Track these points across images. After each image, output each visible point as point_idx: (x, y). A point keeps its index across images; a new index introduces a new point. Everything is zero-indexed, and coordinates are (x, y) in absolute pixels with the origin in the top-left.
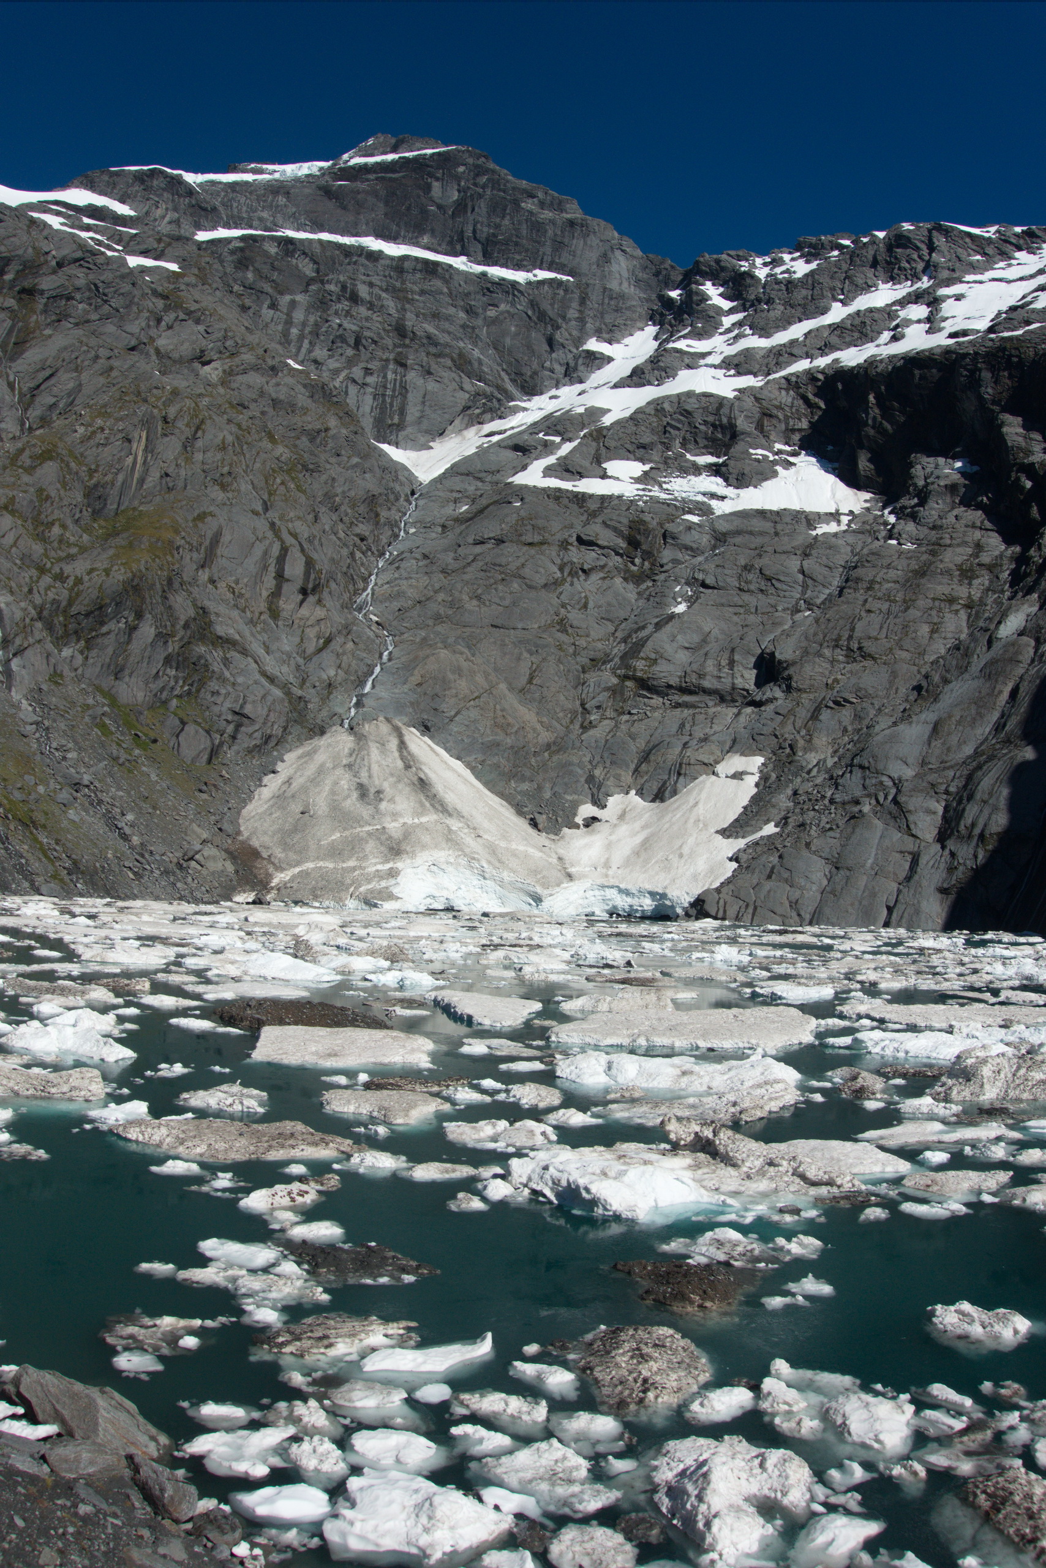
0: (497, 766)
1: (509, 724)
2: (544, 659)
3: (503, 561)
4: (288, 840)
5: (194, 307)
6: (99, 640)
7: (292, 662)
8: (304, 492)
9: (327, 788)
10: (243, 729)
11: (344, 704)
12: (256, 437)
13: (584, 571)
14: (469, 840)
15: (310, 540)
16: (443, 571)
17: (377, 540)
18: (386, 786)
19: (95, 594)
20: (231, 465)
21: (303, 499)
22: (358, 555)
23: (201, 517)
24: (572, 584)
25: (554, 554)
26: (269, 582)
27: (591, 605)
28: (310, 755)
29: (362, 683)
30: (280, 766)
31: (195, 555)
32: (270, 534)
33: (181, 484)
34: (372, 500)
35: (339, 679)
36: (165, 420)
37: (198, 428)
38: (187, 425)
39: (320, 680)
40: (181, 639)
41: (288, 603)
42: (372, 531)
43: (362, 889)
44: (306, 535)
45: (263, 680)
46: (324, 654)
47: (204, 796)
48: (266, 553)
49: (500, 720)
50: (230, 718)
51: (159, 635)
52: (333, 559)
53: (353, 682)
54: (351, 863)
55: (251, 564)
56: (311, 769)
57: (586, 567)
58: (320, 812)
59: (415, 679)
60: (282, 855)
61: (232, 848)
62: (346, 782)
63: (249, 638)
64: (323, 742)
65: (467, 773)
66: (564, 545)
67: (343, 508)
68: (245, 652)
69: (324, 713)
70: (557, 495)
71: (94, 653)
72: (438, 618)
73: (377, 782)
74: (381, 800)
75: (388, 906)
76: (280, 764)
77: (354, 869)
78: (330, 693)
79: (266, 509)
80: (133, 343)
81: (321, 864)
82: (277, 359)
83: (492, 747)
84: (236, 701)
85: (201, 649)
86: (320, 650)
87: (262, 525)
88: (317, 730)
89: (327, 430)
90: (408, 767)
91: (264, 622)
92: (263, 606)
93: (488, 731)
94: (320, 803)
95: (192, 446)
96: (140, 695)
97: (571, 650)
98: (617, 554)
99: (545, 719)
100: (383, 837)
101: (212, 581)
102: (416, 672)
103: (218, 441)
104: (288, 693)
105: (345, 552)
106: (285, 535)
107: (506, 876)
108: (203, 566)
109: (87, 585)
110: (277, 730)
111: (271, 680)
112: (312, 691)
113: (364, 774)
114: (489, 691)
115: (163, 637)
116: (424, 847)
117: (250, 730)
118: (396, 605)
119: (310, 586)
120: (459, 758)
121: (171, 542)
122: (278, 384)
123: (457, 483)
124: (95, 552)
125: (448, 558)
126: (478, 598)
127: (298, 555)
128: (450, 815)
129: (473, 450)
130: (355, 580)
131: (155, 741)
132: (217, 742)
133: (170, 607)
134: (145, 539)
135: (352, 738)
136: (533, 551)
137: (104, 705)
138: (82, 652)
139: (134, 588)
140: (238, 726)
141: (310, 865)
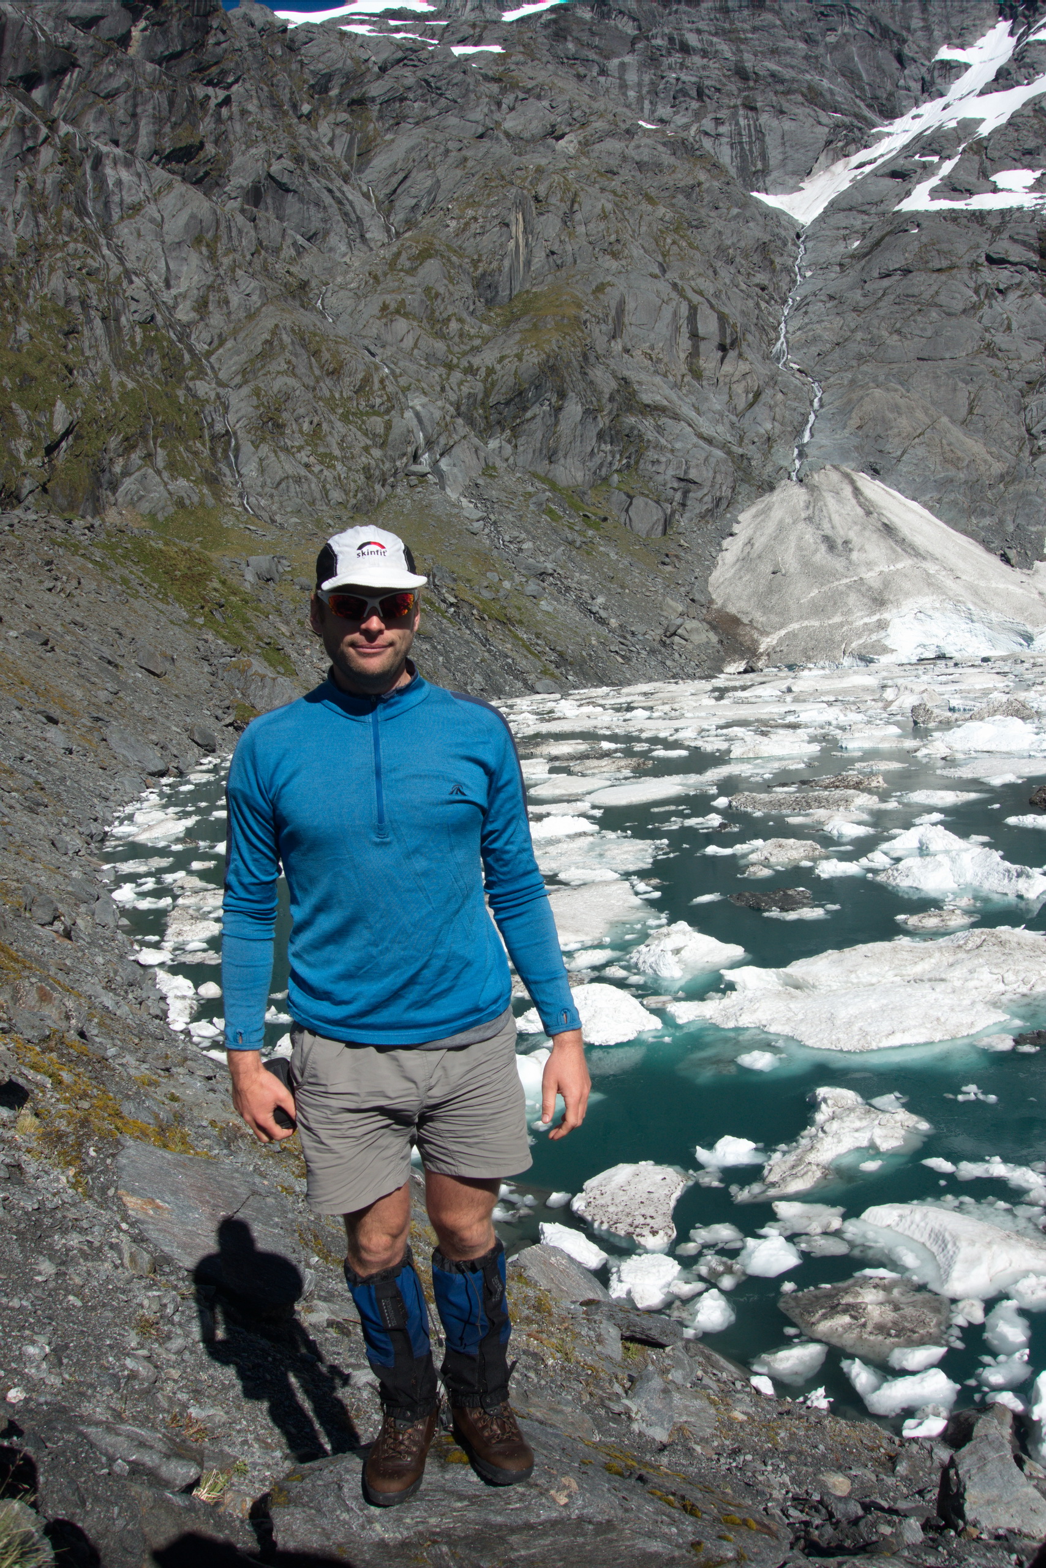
0: (955, 503)
1: (958, 459)
2: (981, 387)
3: (915, 291)
4: (766, 603)
5: (530, 84)
6: (526, 427)
7: (726, 420)
8: (697, 248)
9: (793, 544)
10: (691, 495)
11: (787, 456)
12: (634, 201)
13: (1000, 291)
14: (949, 583)
15: (717, 295)
16: (855, 310)
17: (777, 288)
18: (852, 535)
19: (511, 381)
20: (617, 232)
21: (698, 255)
22: (763, 305)
23: (600, 288)
24: (991, 307)
25: (966, 277)
26: (685, 343)
27: (1014, 326)
28: (766, 511)
29: (799, 433)
30: (736, 528)
31: (604, 327)
32: (674, 295)
33: (570, 260)
34: (763, 248)
35: (777, 431)
36: (537, 199)
37: (573, 202)
38: (562, 200)
39: (758, 435)
40: (610, 413)
41: (709, 361)
42: (771, 280)
43: (854, 645)
44: (712, 291)
45: (701, 443)
46: (756, 408)
47: (669, 568)
48: (675, 314)
49: (949, 455)
50: (676, 485)
51: (587, 412)
52: (743, 312)
53: (791, 433)
54: (837, 619)
55: (663, 327)
56: (770, 528)
57: (1001, 287)
58: (792, 570)
59: (854, 422)
60: (763, 619)
61: (709, 618)
62: (810, 536)
63: (679, 402)
64: (776, 497)
65: (926, 513)
66: (974, 266)
67: (738, 260)
68: (676, 417)
69: (769, 469)
70: (953, 216)
71: (522, 440)
72: (861, 358)
73: (842, 533)
74: (851, 550)
75: (884, 660)
76: (735, 525)
77: (842, 625)
78: (771, 447)
79: (664, 271)
80: (480, 130)
81: (806, 623)
82: (629, 122)
83: (945, 484)
84: (679, 467)
85: (631, 420)
86: (751, 405)
87: (663, 286)
88: (765, 486)
89: (700, 184)
90: (869, 513)
91: (689, 384)
92: (684, 369)
93: (939, 468)
94: (790, 561)
95: (572, 220)
96: (579, 476)
97: (1005, 374)
98: (1031, 269)
99: (994, 449)
100: (863, 589)
101: (627, 351)
102: (854, 415)
103: (598, 210)
104: (729, 453)
105: (751, 303)
106: (690, 294)
107: (994, 616)
108: (614, 337)
109: (501, 373)
110: (726, 492)
111: (709, 441)
112: (751, 447)
113: (826, 525)
114: (933, 425)
115: (591, 413)
116: (907, 594)
117: (699, 494)
118: (814, 350)
119: (728, 341)
120: (914, 499)
121: (577, 318)
122: (638, 147)
123: (841, 219)
124: (501, 341)
125: (857, 296)
126: (898, 332)
127: (709, 311)
128: (924, 558)
129: (846, 185)
130: (767, 331)
131: (605, 519)
132: (669, 511)
133: (591, 382)
134: (549, 319)
135: (804, 490)
136: (943, 277)
137: (544, 491)
138: (509, 442)
139: (551, 369)
140: (685, 493)
141: (795, 626)
